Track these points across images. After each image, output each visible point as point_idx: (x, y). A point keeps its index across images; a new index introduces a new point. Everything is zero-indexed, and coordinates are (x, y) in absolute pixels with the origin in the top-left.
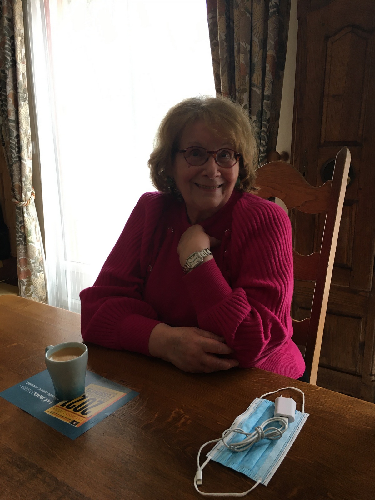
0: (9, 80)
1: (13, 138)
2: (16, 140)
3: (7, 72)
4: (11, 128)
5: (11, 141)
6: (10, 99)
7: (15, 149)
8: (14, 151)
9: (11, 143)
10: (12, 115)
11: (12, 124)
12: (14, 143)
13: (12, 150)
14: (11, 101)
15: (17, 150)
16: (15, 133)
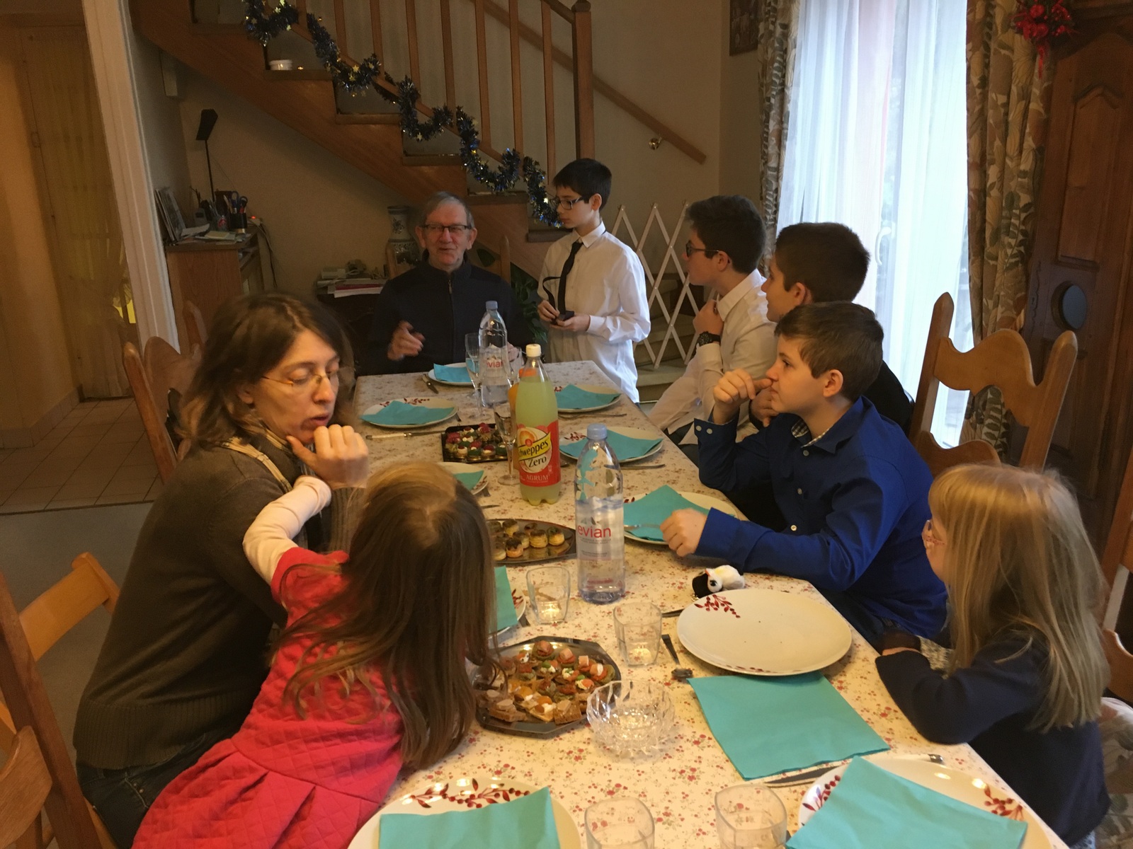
3: (773, 101)
4: (770, 179)
5: (767, 197)
6: (773, 139)
7: (771, 208)
8: (770, 211)
9: (767, 199)
10: (773, 160)
11: (772, 173)
12: (771, 199)
13: (768, 210)
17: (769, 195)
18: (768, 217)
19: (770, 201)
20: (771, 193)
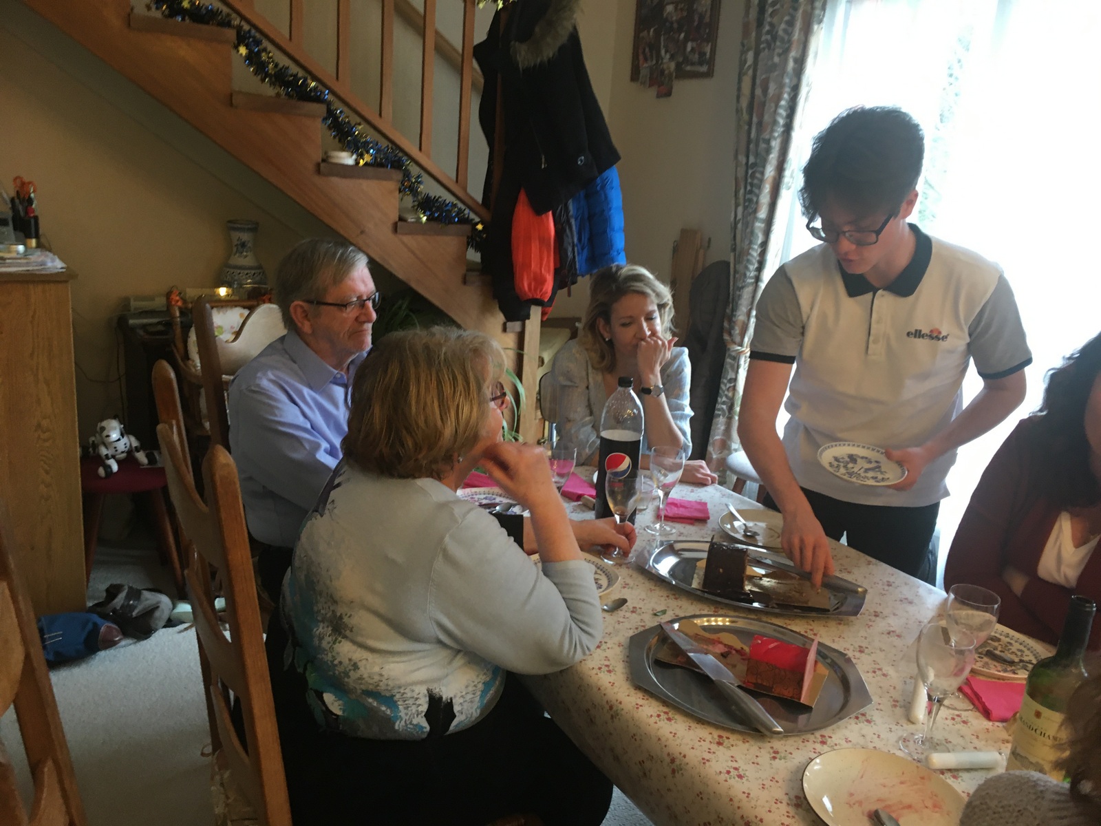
0: (773, 157)
2: (759, 250)
15: (756, 265)
16: (760, 239)
17: (753, 249)
18: (748, 274)
19: (752, 256)
20: (756, 247)
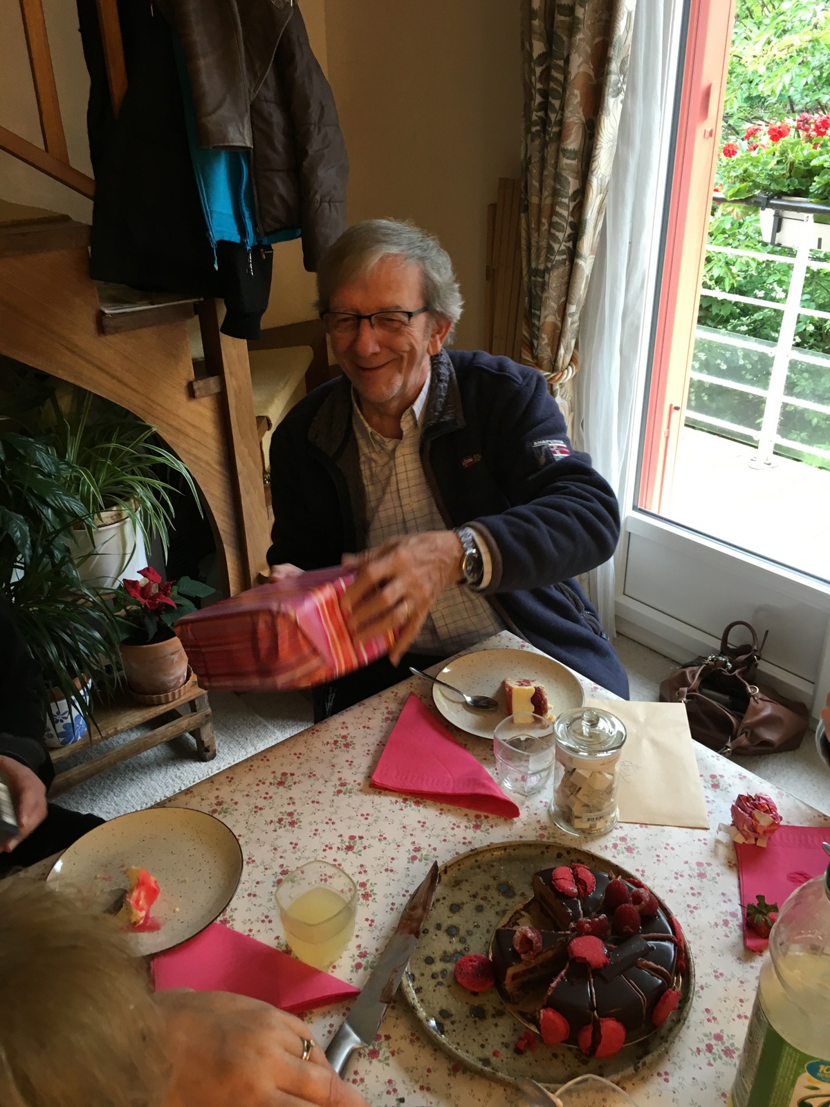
1: (566, 200)
14: (576, 96)
